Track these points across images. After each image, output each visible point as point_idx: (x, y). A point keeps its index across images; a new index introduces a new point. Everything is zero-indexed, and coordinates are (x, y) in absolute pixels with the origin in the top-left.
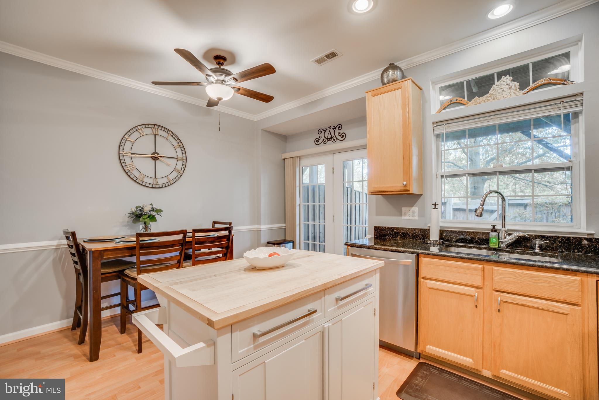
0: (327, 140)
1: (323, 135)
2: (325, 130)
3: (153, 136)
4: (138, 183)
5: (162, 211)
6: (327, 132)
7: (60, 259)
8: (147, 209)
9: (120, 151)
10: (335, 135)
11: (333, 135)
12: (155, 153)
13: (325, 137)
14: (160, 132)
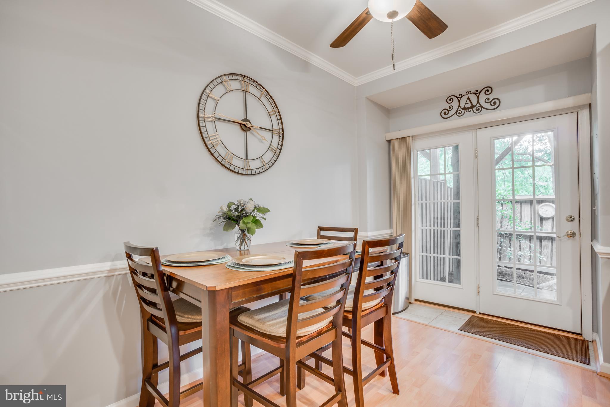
0: (463, 111)
1: (455, 104)
2: (459, 98)
3: (241, 94)
4: (224, 166)
5: (268, 211)
6: (464, 99)
7: (115, 293)
8: (250, 207)
9: (200, 113)
10: (478, 102)
11: (474, 103)
12: (246, 120)
13: (459, 106)
14: (252, 89)
